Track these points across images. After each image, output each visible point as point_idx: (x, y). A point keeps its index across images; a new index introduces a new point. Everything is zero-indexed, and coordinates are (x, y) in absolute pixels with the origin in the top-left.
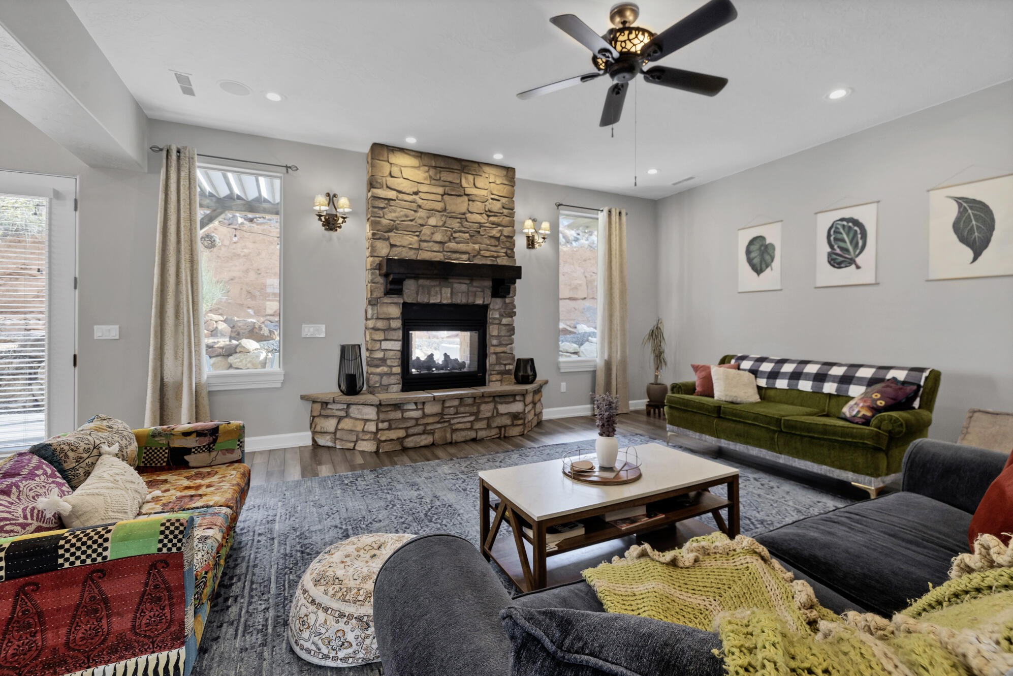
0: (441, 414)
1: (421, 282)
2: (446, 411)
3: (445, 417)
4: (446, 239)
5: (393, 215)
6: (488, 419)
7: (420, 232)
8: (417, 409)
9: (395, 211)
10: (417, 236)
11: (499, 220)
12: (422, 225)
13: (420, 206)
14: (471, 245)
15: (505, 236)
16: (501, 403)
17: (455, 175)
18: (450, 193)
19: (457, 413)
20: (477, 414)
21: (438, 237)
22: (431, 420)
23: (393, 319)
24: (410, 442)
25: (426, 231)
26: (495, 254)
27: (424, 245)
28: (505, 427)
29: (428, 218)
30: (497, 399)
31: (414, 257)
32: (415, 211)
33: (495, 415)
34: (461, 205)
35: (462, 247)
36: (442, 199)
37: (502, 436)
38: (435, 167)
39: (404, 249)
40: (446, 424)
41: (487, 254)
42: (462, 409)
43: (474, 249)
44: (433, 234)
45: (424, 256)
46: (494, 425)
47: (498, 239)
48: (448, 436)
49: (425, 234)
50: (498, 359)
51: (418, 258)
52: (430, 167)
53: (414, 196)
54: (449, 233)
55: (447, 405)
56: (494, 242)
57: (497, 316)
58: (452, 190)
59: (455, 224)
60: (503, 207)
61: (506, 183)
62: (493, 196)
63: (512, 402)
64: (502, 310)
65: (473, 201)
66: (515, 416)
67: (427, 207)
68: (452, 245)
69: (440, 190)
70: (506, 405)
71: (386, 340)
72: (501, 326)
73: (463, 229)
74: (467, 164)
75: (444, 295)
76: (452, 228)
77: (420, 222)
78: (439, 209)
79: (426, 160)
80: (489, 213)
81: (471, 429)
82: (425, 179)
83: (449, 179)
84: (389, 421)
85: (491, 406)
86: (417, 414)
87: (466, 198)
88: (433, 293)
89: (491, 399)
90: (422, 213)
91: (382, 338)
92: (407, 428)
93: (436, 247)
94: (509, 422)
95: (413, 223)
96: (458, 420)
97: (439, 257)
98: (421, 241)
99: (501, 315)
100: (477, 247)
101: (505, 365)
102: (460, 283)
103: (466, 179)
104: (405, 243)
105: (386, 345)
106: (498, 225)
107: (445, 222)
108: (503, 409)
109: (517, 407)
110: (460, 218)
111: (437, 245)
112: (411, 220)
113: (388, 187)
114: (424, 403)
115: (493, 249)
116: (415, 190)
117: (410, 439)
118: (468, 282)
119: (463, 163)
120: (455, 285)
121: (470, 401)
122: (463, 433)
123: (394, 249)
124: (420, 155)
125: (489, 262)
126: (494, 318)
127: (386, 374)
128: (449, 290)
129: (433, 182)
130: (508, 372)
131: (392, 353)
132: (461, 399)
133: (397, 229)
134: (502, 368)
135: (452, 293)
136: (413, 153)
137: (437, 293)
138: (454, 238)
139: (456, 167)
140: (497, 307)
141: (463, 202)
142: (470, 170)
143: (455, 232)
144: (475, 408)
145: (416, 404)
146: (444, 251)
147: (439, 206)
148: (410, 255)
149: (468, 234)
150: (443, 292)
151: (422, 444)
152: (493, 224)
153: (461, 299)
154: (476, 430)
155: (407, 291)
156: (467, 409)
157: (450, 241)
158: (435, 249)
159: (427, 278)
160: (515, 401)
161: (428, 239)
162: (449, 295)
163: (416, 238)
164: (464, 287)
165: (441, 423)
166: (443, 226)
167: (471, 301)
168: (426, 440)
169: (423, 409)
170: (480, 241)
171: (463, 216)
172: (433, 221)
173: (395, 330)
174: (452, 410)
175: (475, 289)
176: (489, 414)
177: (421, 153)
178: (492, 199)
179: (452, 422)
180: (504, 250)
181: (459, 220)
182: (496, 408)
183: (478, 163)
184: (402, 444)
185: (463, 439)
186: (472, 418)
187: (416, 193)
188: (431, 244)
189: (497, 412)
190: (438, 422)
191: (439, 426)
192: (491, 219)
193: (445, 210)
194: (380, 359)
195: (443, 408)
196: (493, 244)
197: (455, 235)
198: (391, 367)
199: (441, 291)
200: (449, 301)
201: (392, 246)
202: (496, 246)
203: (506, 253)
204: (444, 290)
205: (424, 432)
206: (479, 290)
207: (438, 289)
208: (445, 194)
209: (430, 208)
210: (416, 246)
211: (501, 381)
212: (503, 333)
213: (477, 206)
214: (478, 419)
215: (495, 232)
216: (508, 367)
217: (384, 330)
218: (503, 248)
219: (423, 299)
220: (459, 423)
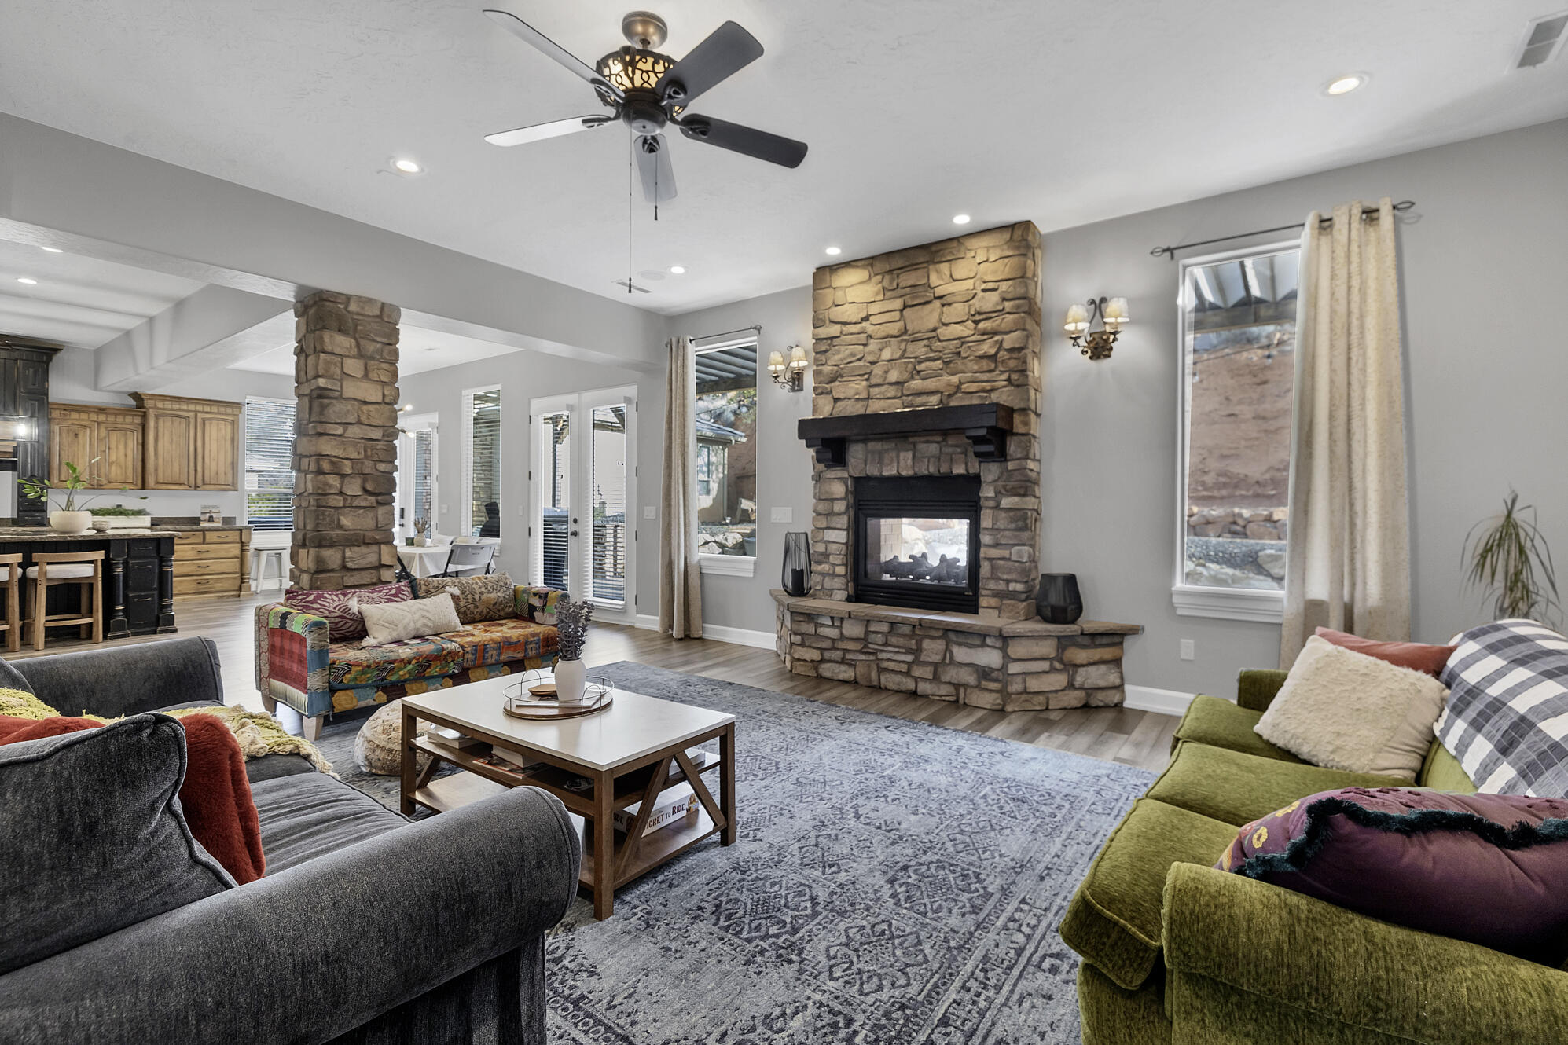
0: (864, 640)
1: (872, 445)
2: (872, 637)
3: (871, 646)
4: (906, 376)
5: (837, 357)
6: (936, 665)
7: (870, 373)
8: (833, 626)
9: (838, 352)
10: (867, 380)
11: (994, 324)
12: (873, 363)
13: (870, 336)
14: (946, 377)
15: (1007, 350)
16: (959, 644)
17: (920, 272)
18: (910, 303)
19: (886, 644)
20: (917, 651)
21: (893, 376)
22: (851, 646)
23: (837, 499)
24: (827, 670)
25: (878, 370)
26: (987, 386)
27: (875, 391)
28: (965, 686)
29: (881, 350)
30: (952, 636)
31: (862, 411)
32: (865, 345)
33: (947, 661)
34: (927, 317)
35: (931, 384)
36: (902, 315)
37: (961, 701)
38: (891, 271)
39: (849, 402)
40: (872, 658)
41: (973, 387)
42: (893, 640)
43: (949, 385)
44: (886, 372)
45: (877, 407)
46: (946, 678)
47: (993, 358)
48: (874, 675)
49: (876, 376)
50: (993, 568)
51: (868, 412)
52: (883, 274)
53: (864, 324)
54: (910, 366)
55: (872, 628)
56: (985, 364)
57: (991, 494)
58: (913, 298)
59: (920, 350)
60: (1004, 299)
61: (1010, 253)
62: (984, 286)
63: (978, 646)
64: (1000, 483)
65: (950, 304)
66: (984, 673)
67: (881, 334)
68: (916, 384)
69: (898, 304)
70: (968, 650)
71: (828, 528)
72: (996, 512)
73: (932, 355)
74: (939, 247)
75: (902, 463)
76: (915, 358)
77: (870, 358)
78: (895, 333)
79: (880, 266)
80: (977, 317)
81: (907, 674)
82: (877, 294)
83: (910, 282)
84: (802, 634)
85: (940, 645)
86: (833, 633)
87: (937, 303)
88: (886, 461)
89: (940, 633)
90: (873, 345)
91: (824, 526)
92: (822, 650)
93: (892, 391)
94: (971, 679)
95: (861, 363)
96: (889, 656)
97: (896, 406)
98: (871, 386)
99: (998, 493)
100: (955, 379)
101: (1008, 582)
102: (927, 442)
103: (938, 272)
104: (850, 393)
105: (831, 535)
106: (995, 333)
107: (905, 350)
108: (961, 654)
109: (990, 657)
110: (928, 339)
111: (891, 388)
112: (860, 359)
113: (832, 322)
114: (842, 619)
115: (985, 377)
116: (864, 315)
117: (828, 665)
118: (939, 439)
119: (934, 248)
120: (921, 446)
121: (907, 629)
122: (897, 678)
123: (839, 403)
124: (870, 261)
125: (976, 402)
126: (987, 498)
127: (828, 574)
128: (910, 454)
129: (889, 294)
130: (1013, 595)
131: (835, 546)
132: (892, 624)
133: (842, 377)
134: (1002, 586)
135: (914, 457)
136: (863, 262)
137: (892, 461)
138: (919, 372)
139: (922, 260)
140: (990, 478)
141: (932, 311)
142: (943, 256)
143: (920, 363)
144: (914, 642)
145: (832, 618)
146: (903, 395)
147: (895, 328)
148: (858, 409)
149: (940, 362)
150: (901, 458)
151: (841, 677)
152: (983, 334)
153: (926, 468)
154: (916, 679)
155: (852, 460)
156: (901, 640)
157: (912, 378)
158: (889, 395)
159: (881, 440)
160: (984, 645)
161: (879, 381)
162: (910, 462)
163: (864, 383)
164: (933, 448)
165: (865, 653)
166: (902, 356)
167: (944, 469)
168: (845, 673)
169: (840, 628)
170: (961, 367)
171: (934, 334)
172: (887, 354)
173: (839, 514)
174: (880, 639)
175: (950, 450)
176: (937, 658)
177: (872, 258)
178: (984, 290)
179: (881, 656)
180: (1005, 376)
181: (925, 342)
182: (948, 649)
183: (957, 239)
184: (816, 669)
185: (895, 687)
186: (909, 658)
187: (866, 319)
188: (883, 389)
189: (951, 658)
190: (860, 652)
191: (862, 657)
192: (981, 325)
193: (905, 331)
194: (822, 554)
195: (867, 633)
196: (985, 368)
197: (919, 368)
198: (834, 565)
199: (898, 457)
200: (911, 473)
201: (836, 400)
202: (990, 371)
203: (1009, 380)
204: (902, 455)
205: (843, 661)
206: (959, 450)
207: (894, 454)
208: (905, 306)
209: (884, 334)
210: (864, 395)
211: (999, 608)
212: (1001, 525)
213: (959, 310)
214: (917, 662)
215: (988, 348)
216: (1012, 586)
217: (827, 515)
218: (1003, 372)
219: (873, 470)
220: (889, 660)
